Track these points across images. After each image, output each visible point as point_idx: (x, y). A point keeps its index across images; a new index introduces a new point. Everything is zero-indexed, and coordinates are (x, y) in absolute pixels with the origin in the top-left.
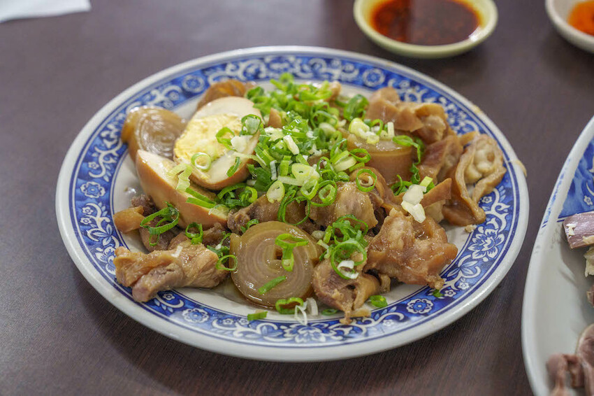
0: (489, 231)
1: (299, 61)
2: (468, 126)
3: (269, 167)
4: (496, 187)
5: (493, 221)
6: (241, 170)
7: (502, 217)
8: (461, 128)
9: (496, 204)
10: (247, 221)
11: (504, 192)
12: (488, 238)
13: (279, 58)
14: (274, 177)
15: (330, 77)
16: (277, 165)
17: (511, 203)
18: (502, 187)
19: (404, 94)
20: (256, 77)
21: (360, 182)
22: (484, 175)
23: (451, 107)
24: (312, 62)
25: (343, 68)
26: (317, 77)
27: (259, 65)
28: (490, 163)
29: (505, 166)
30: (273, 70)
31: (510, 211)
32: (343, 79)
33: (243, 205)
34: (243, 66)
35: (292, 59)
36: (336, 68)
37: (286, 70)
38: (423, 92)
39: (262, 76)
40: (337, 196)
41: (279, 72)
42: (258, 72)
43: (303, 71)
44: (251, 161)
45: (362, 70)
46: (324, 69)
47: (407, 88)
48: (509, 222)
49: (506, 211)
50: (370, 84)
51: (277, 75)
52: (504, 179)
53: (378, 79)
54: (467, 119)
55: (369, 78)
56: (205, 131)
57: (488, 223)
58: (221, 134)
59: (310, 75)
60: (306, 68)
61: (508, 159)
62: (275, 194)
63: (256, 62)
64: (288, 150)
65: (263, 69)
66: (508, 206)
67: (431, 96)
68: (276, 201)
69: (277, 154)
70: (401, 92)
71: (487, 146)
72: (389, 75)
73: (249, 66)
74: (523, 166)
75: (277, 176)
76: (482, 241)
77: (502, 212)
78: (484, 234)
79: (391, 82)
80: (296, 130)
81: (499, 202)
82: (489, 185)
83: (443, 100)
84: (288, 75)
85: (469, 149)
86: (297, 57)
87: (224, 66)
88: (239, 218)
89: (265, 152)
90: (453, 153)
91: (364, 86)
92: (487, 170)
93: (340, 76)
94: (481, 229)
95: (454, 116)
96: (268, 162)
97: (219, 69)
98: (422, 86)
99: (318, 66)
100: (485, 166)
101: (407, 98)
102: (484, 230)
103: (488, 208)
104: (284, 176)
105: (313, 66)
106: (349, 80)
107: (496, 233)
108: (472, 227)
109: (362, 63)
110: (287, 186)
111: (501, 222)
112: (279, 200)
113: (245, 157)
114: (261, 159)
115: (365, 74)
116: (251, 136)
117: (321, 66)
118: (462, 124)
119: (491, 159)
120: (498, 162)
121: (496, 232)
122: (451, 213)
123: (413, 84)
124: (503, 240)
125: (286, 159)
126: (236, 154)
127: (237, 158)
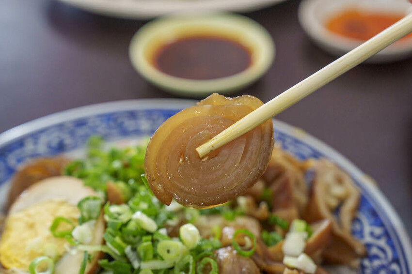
0: (377, 263)
3: (125, 256)
4: (358, 211)
5: (375, 251)
7: (382, 243)
9: (367, 229)
14: (136, 265)
16: (134, 249)
17: (381, 225)
20: (62, 147)
22: (342, 201)
26: (125, 133)
28: (341, 186)
31: (387, 235)
40: (219, 269)
49: (382, 235)
56: (31, 226)
57: (370, 254)
58: (54, 227)
64: (143, 229)
66: (381, 229)
69: (131, 239)
75: (140, 262)
77: (378, 237)
78: (373, 268)
80: (144, 206)
81: (369, 227)
89: (118, 240)
94: (366, 263)
96: (122, 249)
100: (338, 191)
102: (370, 263)
103: (361, 236)
104: (149, 260)
107: (386, 264)
108: (356, 263)
110: (156, 272)
111: (384, 249)
113: (94, 249)
114: (113, 249)
116: (94, 222)
119: (340, 181)
120: (348, 182)
124: (398, 271)
125: (147, 241)
126: (82, 248)
127: (86, 252)
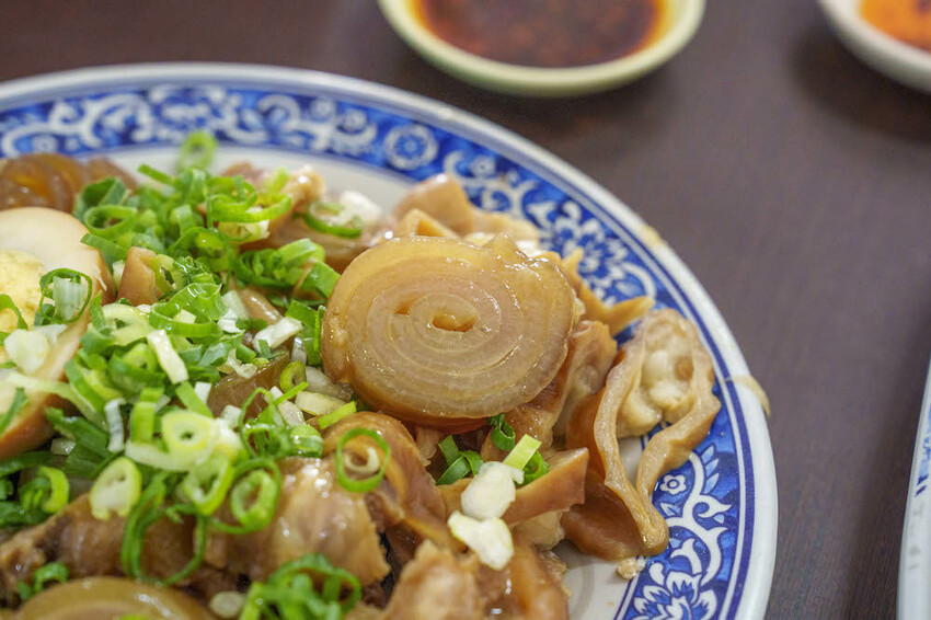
0: (677, 578)
1: (235, 101)
2: (630, 278)
3: (103, 415)
4: (695, 451)
5: (687, 550)
6: (27, 422)
7: (710, 537)
8: (614, 282)
9: (695, 497)
10: (34, 567)
11: (715, 462)
12: (675, 601)
13: (185, 95)
14: (116, 444)
15: (305, 144)
16: (126, 410)
17: (732, 498)
18: (710, 451)
19: (482, 189)
20: (126, 138)
21: (347, 461)
22: (668, 418)
23: (592, 227)
24: (266, 103)
25: (339, 121)
26: (275, 140)
27: (135, 109)
28: (684, 384)
29: (717, 393)
30: (169, 123)
31: (731, 522)
32: (338, 148)
33: (29, 519)
34: (94, 109)
35: (216, 95)
36: (322, 120)
37: (200, 122)
38: (526, 186)
39: (141, 136)
40: (282, 502)
41: (183, 126)
42: (131, 125)
43: (242, 126)
44: (55, 401)
45: (384, 127)
46: (294, 123)
47: (490, 177)
48: (728, 554)
49: (721, 519)
50: (401, 162)
51: (178, 136)
52: (717, 426)
53: (421, 149)
54: (626, 259)
55: (400, 146)
57: (675, 554)
59: (260, 136)
60: (251, 118)
61: (726, 373)
62: (115, 494)
63: (127, 99)
64: (159, 369)
65: (145, 117)
66: (725, 508)
67: (546, 199)
68: (114, 515)
69: (128, 381)
70: (474, 184)
71: (675, 340)
72: (447, 141)
73: (110, 111)
74: (761, 393)
75: (125, 441)
76: (660, 607)
77: (709, 524)
78: (665, 587)
79: (452, 160)
80: (186, 318)
81: (702, 494)
82: (678, 445)
83: (572, 208)
84: (205, 136)
85: (630, 349)
86: (230, 92)
87: (45, 109)
88: (15, 558)
89: (93, 378)
90: (592, 361)
91: (388, 166)
92: (674, 404)
93: (332, 141)
94: (656, 571)
95: (598, 253)
96: (101, 402)
97: (31, 117)
98: (524, 175)
99: (278, 115)
100: (668, 392)
101: (488, 202)
102: (666, 574)
103: (675, 508)
104: (144, 441)
105: (266, 115)
106: (354, 152)
107: (695, 587)
108: (633, 566)
109: (387, 110)
110: (147, 473)
111: (708, 552)
112: (123, 512)
113: (39, 386)
114: (81, 397)
115: (392, 138)
116: (63, 327)
117: (287, 115)
118: (616, 273)
119: (684, 372)
120: (701, 383)
121: (694, 582)
122: (583, 524)
123: (504, 165)
124: (712, 609)
125: (151, 399)
126: (15, 379)
127: (21, 390)
